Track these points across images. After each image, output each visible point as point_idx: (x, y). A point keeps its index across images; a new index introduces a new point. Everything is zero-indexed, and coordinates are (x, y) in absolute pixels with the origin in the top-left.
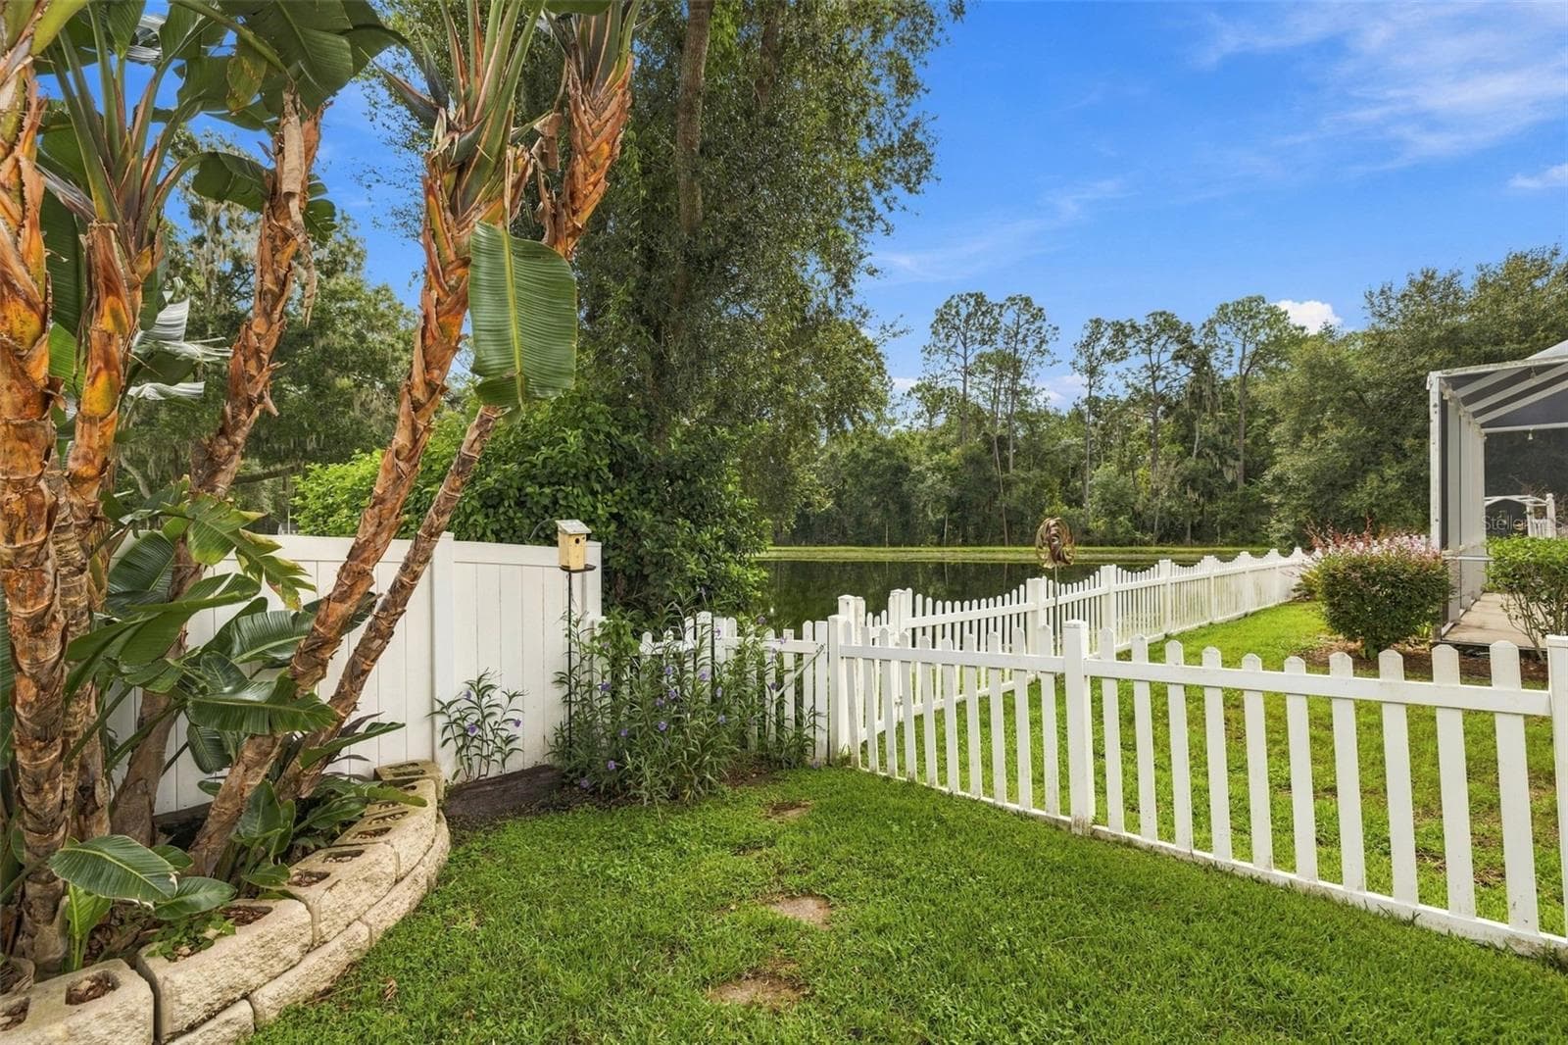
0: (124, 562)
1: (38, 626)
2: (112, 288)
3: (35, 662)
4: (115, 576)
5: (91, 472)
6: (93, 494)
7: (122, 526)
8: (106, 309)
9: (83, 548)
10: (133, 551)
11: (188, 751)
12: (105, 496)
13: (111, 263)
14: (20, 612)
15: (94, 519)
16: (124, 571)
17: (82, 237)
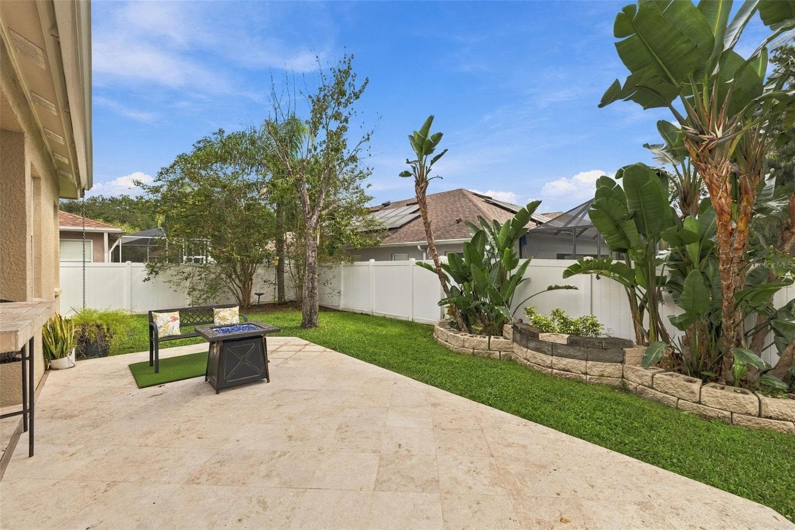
0: (750, 275)
1: (728, 288)
2: (746, 192)
3: (727, 297)
4: (747, 279)
5: (741, 247)
6: (741, 253)
7: (750, 262)
8: (745, 199)
9: (738, 269)
10: (754, 271)
11: (774, 345)
12: (745, 253)
13: (747, 186)
14: (724, 283)
15: (742, 261)
16: (751, 278)
17: (738, 181)
